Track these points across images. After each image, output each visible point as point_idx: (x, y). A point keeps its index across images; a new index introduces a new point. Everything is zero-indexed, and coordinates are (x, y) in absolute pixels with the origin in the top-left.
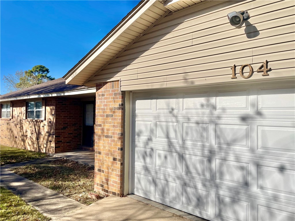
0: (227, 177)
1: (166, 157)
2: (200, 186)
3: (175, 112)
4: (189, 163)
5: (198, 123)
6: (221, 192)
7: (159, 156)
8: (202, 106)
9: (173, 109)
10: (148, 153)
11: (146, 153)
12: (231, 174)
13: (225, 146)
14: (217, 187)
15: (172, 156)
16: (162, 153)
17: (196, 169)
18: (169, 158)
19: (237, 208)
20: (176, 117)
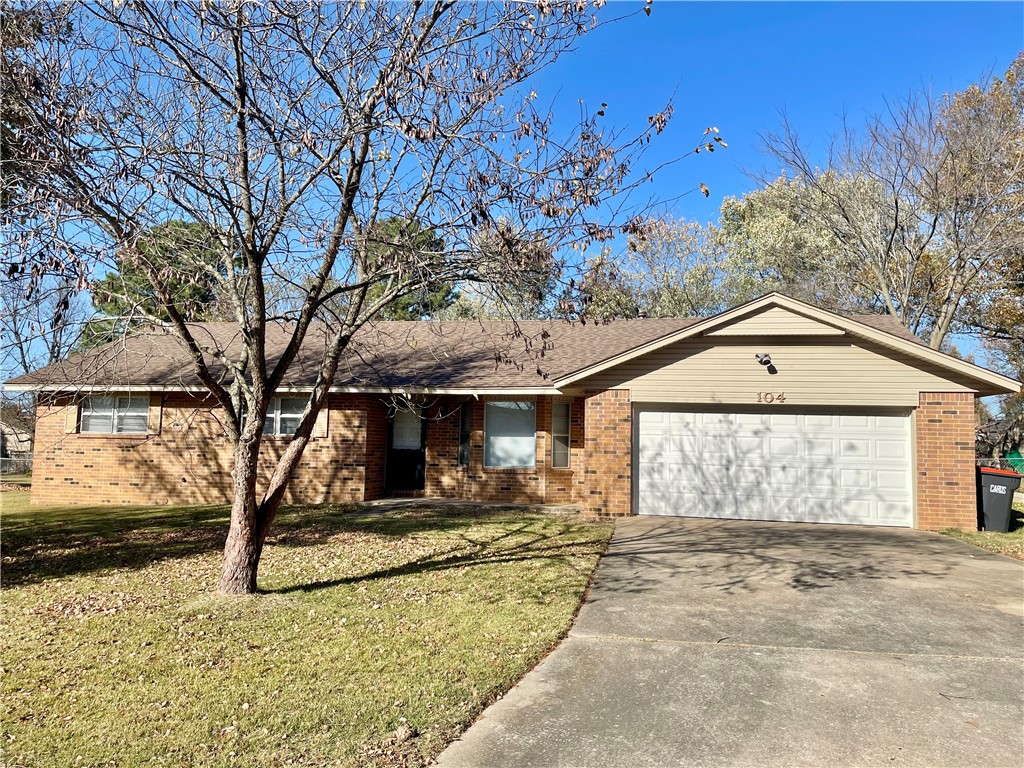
0: (743, 480)
1: (680, 471)
2: (718, 491)
3: (691, 426)
4: (706, 473)
5: (715, 437)
6: (738, 493)
7: (671, 470)
8: (720, 421)
9: (688, 424)
10: (656, 469)
11: (653, 469)
12: (746, 477)
13: (741, 455)
14: (734, 490)
15: (686, 469)
16: (675, 467)
17: (714, 477)
18: (683, 471)
19: (751, 503)
20: (692, 431)
